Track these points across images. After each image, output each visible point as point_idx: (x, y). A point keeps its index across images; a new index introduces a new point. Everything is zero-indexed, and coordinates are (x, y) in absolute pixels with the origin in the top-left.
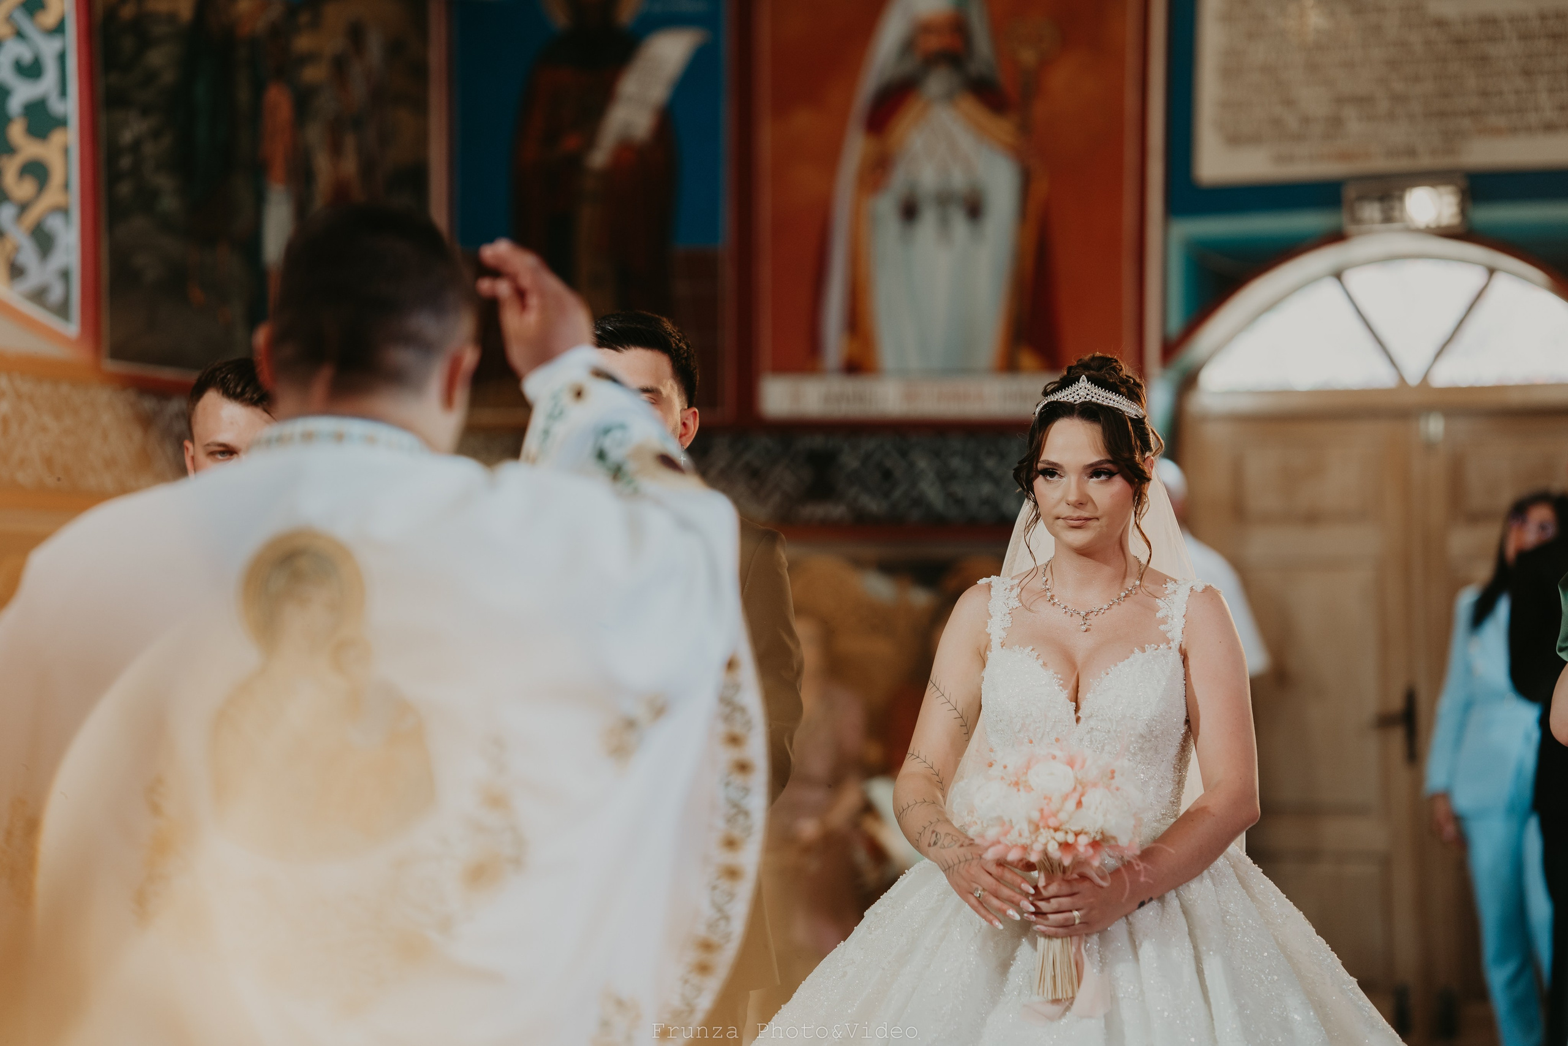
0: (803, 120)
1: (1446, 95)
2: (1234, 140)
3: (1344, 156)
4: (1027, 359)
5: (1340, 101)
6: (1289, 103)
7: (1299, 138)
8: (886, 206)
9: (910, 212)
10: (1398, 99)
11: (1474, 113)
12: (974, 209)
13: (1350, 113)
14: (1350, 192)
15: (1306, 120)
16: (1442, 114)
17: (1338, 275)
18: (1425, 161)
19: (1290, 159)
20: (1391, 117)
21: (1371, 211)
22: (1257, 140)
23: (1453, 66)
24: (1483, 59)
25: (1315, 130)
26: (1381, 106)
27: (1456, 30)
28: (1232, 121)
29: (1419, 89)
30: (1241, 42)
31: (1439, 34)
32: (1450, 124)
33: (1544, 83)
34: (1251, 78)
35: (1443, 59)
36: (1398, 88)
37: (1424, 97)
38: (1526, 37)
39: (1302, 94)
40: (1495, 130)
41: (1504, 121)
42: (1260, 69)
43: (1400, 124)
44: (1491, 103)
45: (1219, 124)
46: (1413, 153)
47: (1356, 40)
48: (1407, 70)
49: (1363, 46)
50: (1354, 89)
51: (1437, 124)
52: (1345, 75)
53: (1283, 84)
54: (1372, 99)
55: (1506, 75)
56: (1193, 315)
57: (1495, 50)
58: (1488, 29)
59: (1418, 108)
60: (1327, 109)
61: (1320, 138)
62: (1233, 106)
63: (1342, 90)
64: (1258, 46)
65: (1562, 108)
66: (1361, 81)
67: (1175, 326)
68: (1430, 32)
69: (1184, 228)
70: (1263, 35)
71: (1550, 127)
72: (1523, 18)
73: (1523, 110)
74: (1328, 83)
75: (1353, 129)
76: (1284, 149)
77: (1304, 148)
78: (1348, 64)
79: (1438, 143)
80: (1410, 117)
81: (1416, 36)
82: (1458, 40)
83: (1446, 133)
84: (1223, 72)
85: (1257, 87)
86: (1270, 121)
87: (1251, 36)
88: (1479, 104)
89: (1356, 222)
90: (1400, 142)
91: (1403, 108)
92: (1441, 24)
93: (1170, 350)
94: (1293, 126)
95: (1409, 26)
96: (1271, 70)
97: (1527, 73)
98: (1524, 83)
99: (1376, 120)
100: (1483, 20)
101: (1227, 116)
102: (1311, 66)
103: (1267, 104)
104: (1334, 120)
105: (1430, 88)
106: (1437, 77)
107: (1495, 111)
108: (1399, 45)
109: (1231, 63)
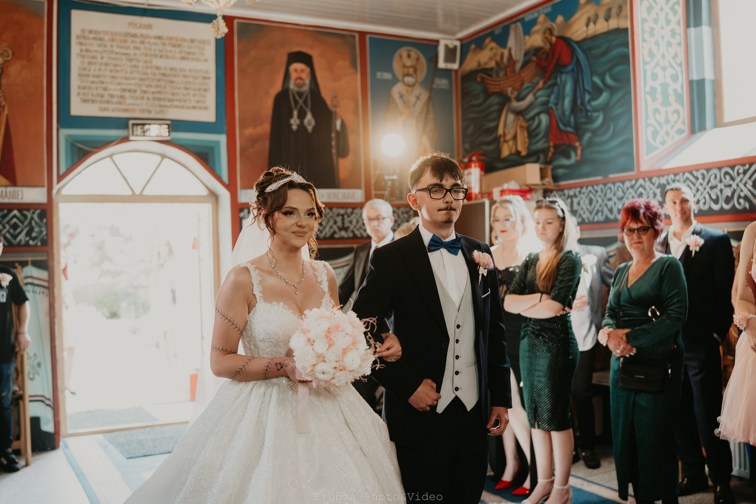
1: (159, 92)
2: (85, 101)
3: (126, 110)
4: (2, 180)
5: (124, 90)
6: (105, 89)
7: (108, 102)
10: (145, 92)
11: (170, 100)
13: (127, 94)
14: (131, 122)
15: (112, 96)
16: (160, 99)
17: (113, 156)
18: (153, 115)
19: (105, 109)
20: (142, 98)
21: (138, 130)
22: (93, 101)
23: (162, 83)
24: (172, 82)
25: (115, 100)
26: (138, 94)
27: (163, 71)
28: (84, 94)
29: (151, 90)
30: (86, 65)
31: (157, 72)
32: (162, 103)
33: (192, 92)
34: (91, 79)
35: (159, 80)
36: (144, 88)
37: (153, 93)
38: (185, 76)
39: (110, 86)
40: (177, 107)
41: (179, 104)
42: (93, 76)
43: (145, 101)
44: (175, 97)
45: (79, 94)
46: (149, 112)
47: (129, 70)
48: (147, 83)
49: (132, 72)
50: (129, 87)
51: (157, 103)
52: (125, 81)
53: (102, 82)
54: (135, 91)
55: (180, 88)
56: (69, 165)
57: (176, 79)
58: (173, 72)
59: (151, 96)
60: (119, 93)
61: (117, 103)
62: (84, 88)
63: (124, 87)
64: (93, 67)
65: (198, 102)
66: (131, 84)
67: (63, 170)
68: (154, 71)
69: (65, 132)
70: (95, 64)
71: (194, 108)
72: (184, 70)
73: (185, 101)
74: (119, 84)
75: (129, 101)
76: (104, 106)
77: (111, 106)
78: (126, 78)
79: (158, 109)
80: (148, 99)
81: (149, 71)
82: (164, 75)
83: (160, 106)
84: (80, 75)
85: (93, 82)
86: (98, 95)
87: (90, 63)
88: (171, 97)
89: (133, 135)
90: (145, 107)
91: (146, 96)
92: (158, 68)
93: (60, 178)
94: (106, 98)
95: (147, 67)
96: (98, 76)
97: (186, 89)
98: (185, 92)
99: (137, 99)
100: (172, 69)
101: (82, 91)
102: (113, 77)
103: (97, 89)
104: (121, 97)
105: (155, 90)
106: (157, 86)
107: (176, 100)
108: (144, 73)
109: (83, 72)
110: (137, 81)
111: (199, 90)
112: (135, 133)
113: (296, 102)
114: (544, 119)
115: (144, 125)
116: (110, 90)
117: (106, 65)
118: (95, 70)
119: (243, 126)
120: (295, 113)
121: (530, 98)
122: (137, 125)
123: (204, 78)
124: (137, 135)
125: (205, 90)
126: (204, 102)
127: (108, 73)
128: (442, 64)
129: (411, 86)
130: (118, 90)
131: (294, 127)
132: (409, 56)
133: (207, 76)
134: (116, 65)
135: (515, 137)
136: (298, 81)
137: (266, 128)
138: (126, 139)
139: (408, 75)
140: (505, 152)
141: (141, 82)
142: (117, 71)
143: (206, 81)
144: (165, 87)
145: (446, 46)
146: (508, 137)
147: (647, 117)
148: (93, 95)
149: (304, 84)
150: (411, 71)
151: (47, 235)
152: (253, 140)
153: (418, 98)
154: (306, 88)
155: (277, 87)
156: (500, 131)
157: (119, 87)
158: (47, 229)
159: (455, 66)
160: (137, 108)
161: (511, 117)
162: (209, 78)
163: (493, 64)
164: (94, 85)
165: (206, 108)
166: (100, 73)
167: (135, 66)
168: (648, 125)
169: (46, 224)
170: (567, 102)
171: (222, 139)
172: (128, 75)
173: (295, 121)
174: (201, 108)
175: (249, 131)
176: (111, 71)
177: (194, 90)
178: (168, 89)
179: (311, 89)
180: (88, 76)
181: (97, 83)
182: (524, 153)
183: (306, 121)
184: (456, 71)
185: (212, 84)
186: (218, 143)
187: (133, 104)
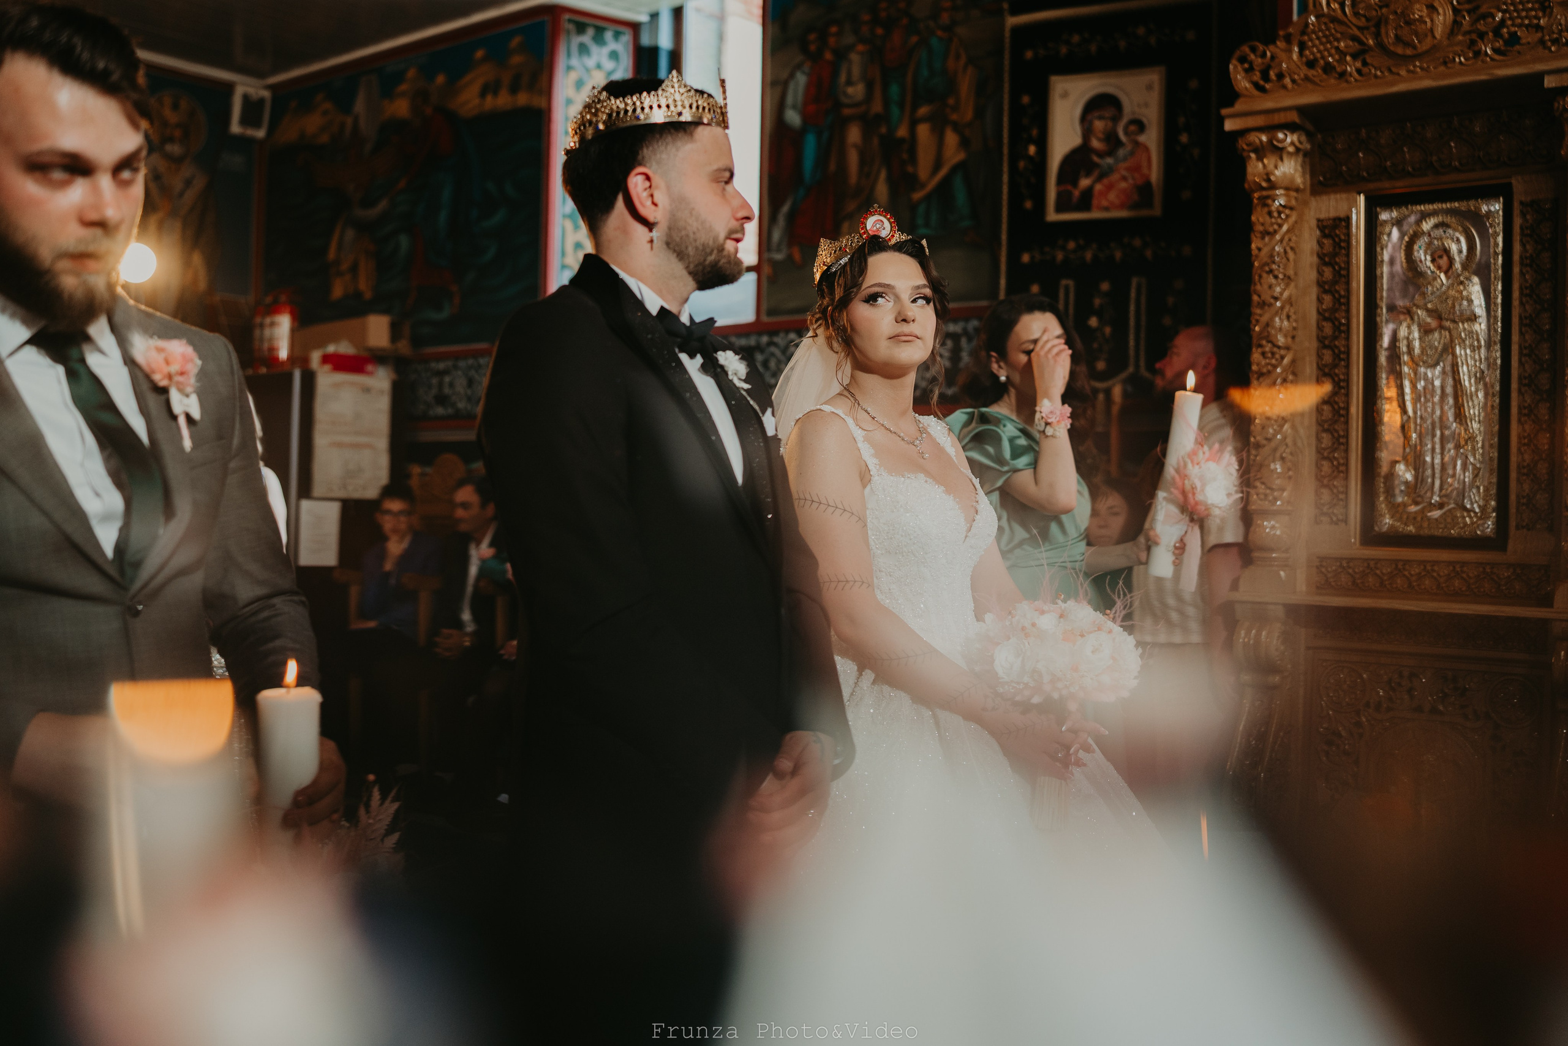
114: (404, 241)
121: (383, 205)
128: (235, 128)
129: (176, 161)
132: (175, 107)
135: (354, 269)
139: (171, 140)
140: (338, 291)
145: (246, 98)
146: (345, 266)
147: (563, 254)
150: (177, 133)
153: (188, 183)
156: (332, 255)
159: (261, 134)
161: (350, 234)
163: (325, 138)
168: (564, 267)
170: (443, 216)
182: (368, 295)
184: (261, 143)
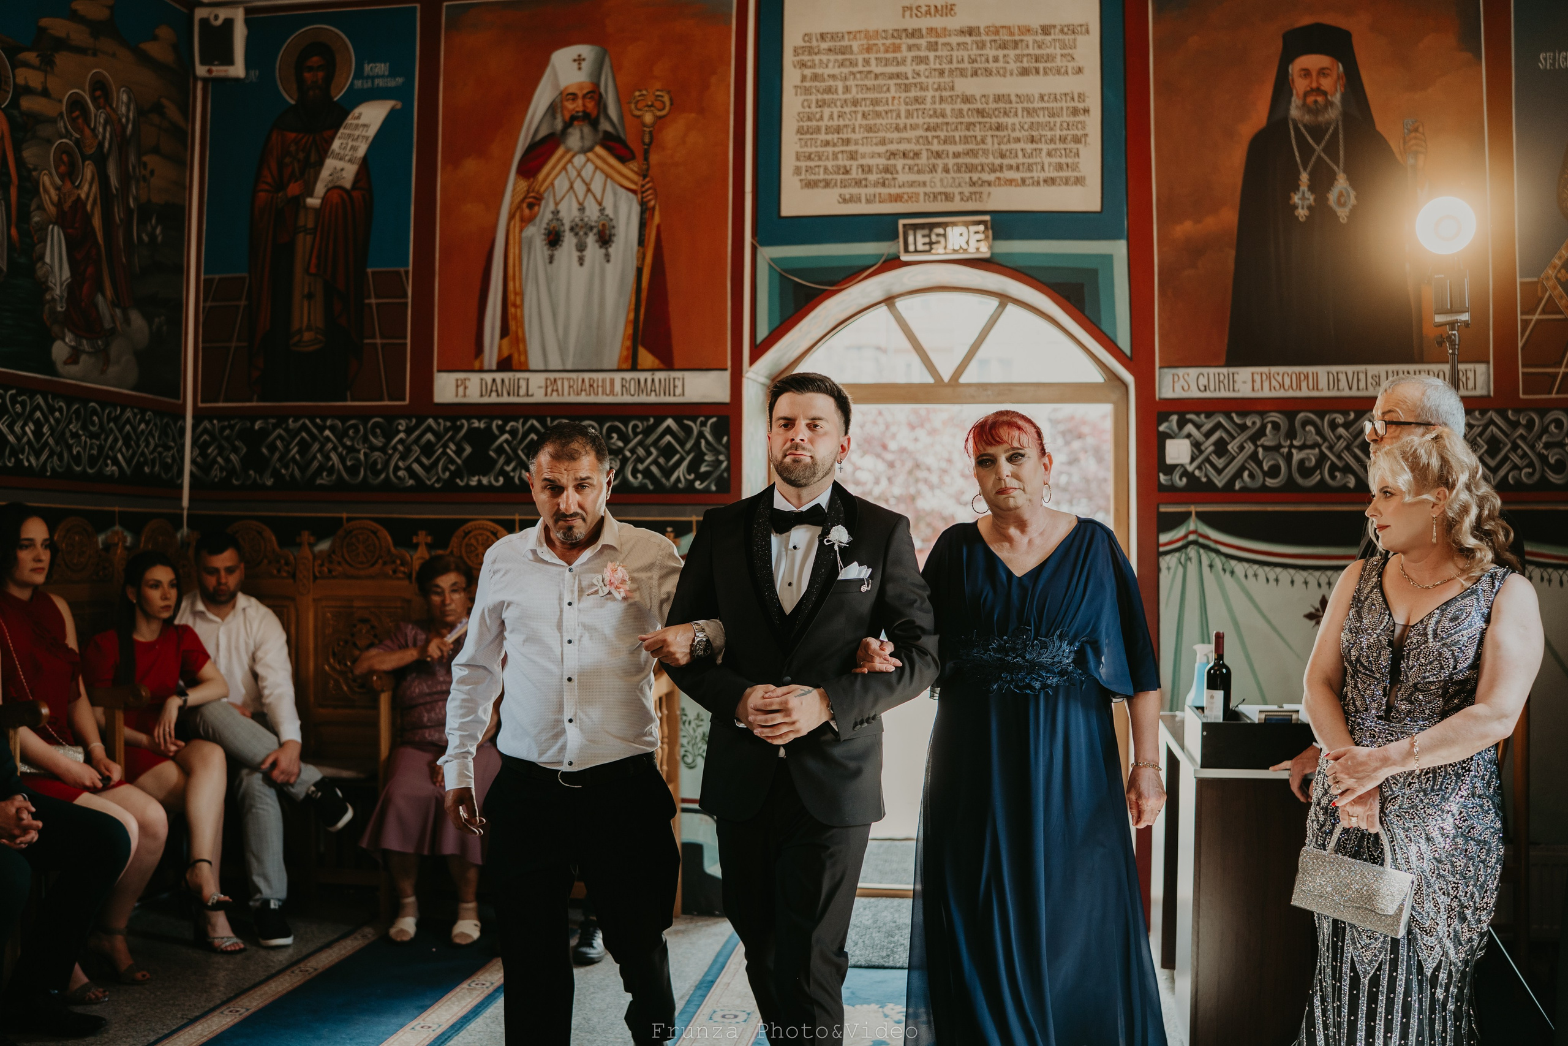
0: (471, 165)
1: (972, 153)
2: (810, 185)
3: (898, 198)
4: (646, 358)
5: (893, 154)
6: (853, 156)
7: (858, 183)
8: (535, 233)
9: (554, 239)
10: (938, 155)
11: (994, 169)
12: (605, 239)
13: (899, 163)
14: (903, 223)
15: (867, 169)
16: (971, 168)
17: (889, 301)
18: (957, 205)
19: (852, 199)
20: (933, 169)
21: (919, 240)
22: (827, 184)
23: (978, 133)
24: (999, 127)
25: (873, 177)
26: (923, 160)
27: (979, 106)
28: (808, 169)
29: (951, 148)
30: (814, 109)
31: (965, 107)
32: (975, 176)
33: (1044, 147)
34: (823, 137)
35: (969, 126)
36: (935, 147)
37: (956, 155)
38: (1029, 112)
39: (862, 149)
40: (1010, 182)
41: (1017, 176)
42: (828, 130)
43: (939, 175)
44: (1006, 162)
45: (797, 171)
46: (948, 197)
47: (903, 108)
48: (942, 134)
49: (909, 114)
50: (903, 147)
51: (967, 176)
52: (896, 135)
53: (847, 142)
54: (917, 155)
55: (1018, 140)
56: (776, 323)
57: (1009, 121)
58: (1001, 105)
59: (951, 162)
60: (882, 161)
61: (876, 184)
62: (809, 158)
63: (893, 147)
64: (827, 111)
65: (1059, 167)
66: (909, 141)
67: (762, 333)
68: (959, 106)
69: (768, 253)
70: (833, 102)
71: (1052, 181)
72: (1029, 98)
73: (1030, 168)
74: (883, 142)
75: (902, 177)
76: (847, 192)
77: (863, 191)
78: (897, 129)
79: (967, 190)
80: (946, 170)
81: (948, 108)
82: (980, 112)
83: (973, 184)
84: (800, 131)
85: (827, 143)
86: (837, 170)
87: (821, 104)
88: (998, 161)
89: (906, 251)
90: (938, 189)
91: (940, 162)
92: (967, 99)
93: (758, 351)
94: (855, 174)
95: (942, 100)
96: (838, 130)
97: (1032, 140)
98: (1029, 147)
99: (919, 172)
100: (998, 98)
101: (803, 164)
102: (869, 129)
103: (835, 156)
104: (887, 170)
105: (959, 148)
106: (966, 140)
107: (1011, 167)
108: (935, 114)
109: (806, 124)
110: (920, 132)
111: (1063, 139)
112: (911, 248)
113: (1306, 151)
115: (932, 226)
116: (863, 156)
117: (855, 103)
118: (831, 117)
119: (1170, 215)
120: (1304, 177)
122: (915, 227)
123: (1075, 112)
124: (916, 251)
125: (1077, 140)
126: (1075, 167)
127: (860, 120)
130: (879, 155)
131: (1302, 213)
133: (1081, 106)
134: (875, 102)
136: (1310, 100)
137: (1229, 217)
138: (892, 263)
141: (929, 134)
142: (878, 115)
143: (1081, 118)
144: (983, 142)
148: (826, 169)
149: (1329, 104)
151: (727, 469)
152: (1195, 250)
154: (1333, 114)
155: (1259, 117)
157: (881, 149)
158: (728, 459)
160: (921, 190)
162: (1086, 111)
164: (830, 149)
165: (1079, 181)
166: (841, 122)
167: (916, 100)
169: (727, 446)
171: (1118, 250)
172: (902, 121)
173: (1303, 198)
174: (1066, 182)
175: (1185, 228)
176: (864, 115)
177: (1052, 141)
178: (989, 145)
179: (1346, 115)
180: (818, 130)
181: (835, 145)
183: (1332, 197)
185: (1093, 124)
186: (1107, 260)
187: (912, 184)
